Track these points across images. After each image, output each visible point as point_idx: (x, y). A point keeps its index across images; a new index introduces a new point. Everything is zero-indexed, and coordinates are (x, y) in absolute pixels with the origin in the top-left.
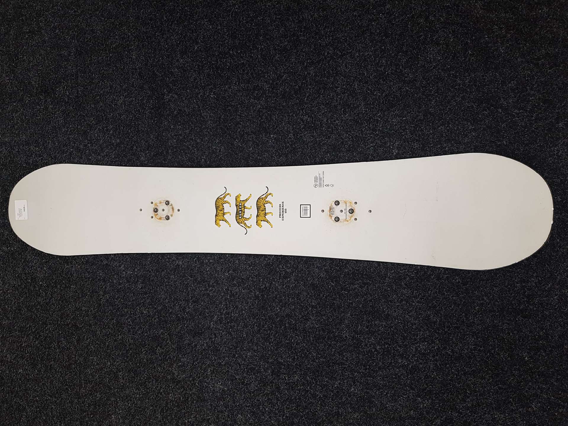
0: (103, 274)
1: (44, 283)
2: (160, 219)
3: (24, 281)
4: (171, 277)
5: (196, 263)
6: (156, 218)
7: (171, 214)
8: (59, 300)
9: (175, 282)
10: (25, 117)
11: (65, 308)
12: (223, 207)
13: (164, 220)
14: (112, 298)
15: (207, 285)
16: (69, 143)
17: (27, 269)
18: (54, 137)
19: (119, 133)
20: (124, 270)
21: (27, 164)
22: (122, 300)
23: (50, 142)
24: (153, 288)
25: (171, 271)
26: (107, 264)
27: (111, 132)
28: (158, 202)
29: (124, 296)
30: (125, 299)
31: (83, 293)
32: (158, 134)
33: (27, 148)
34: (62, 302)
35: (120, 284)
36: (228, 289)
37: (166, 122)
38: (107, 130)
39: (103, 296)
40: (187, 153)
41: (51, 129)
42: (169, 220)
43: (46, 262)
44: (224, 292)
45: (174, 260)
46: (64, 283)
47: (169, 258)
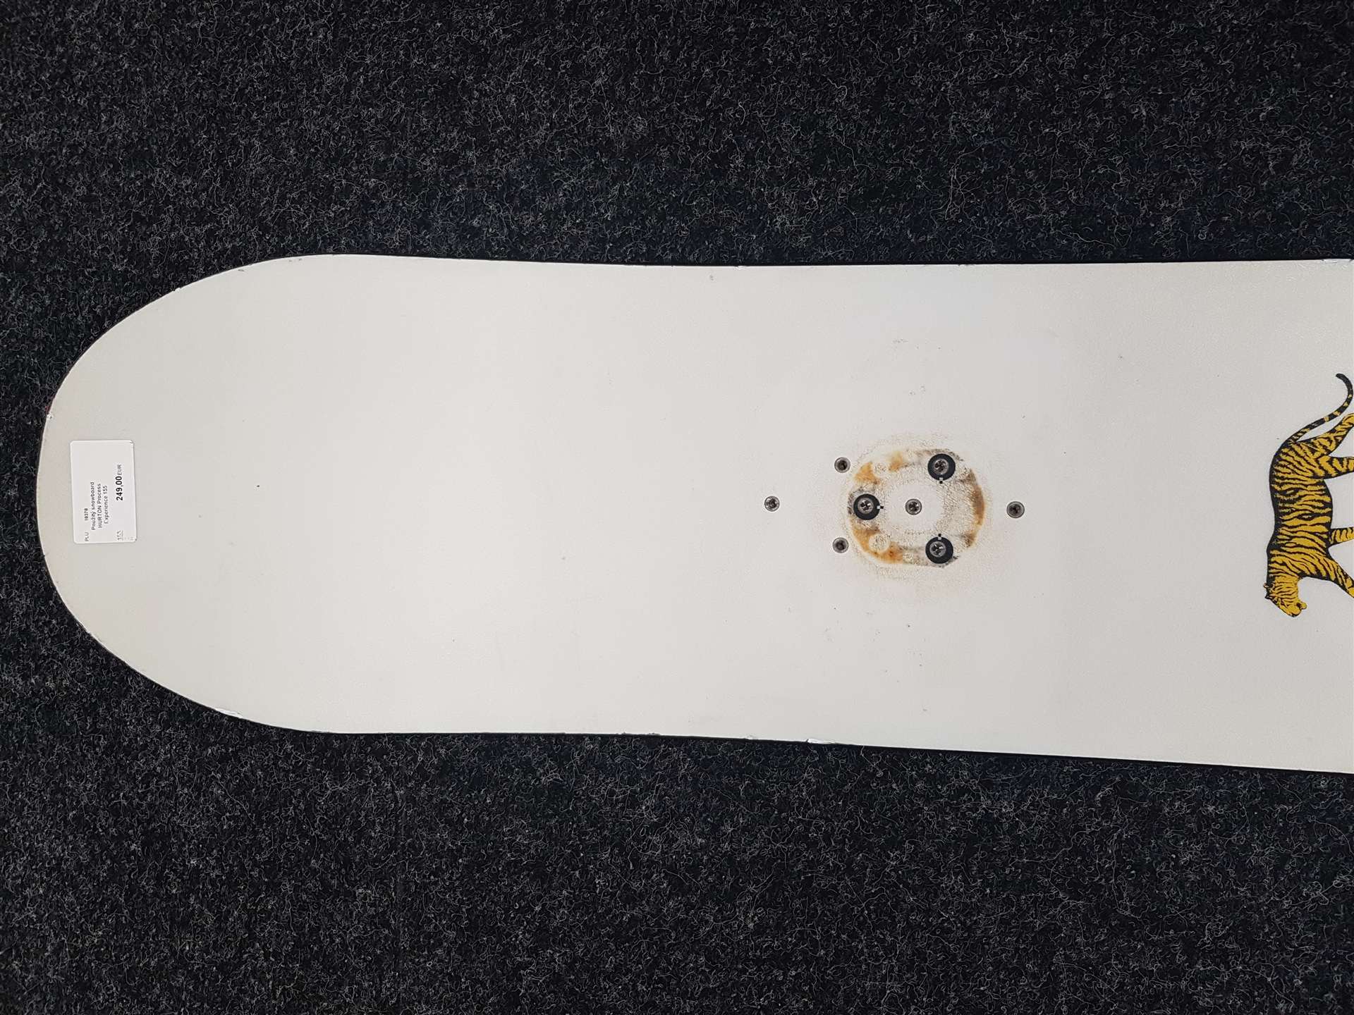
0: (537, 837)
1: (213, 862)
2: (894, 554)
3: (105, 848)
4: (945, 882)
5: (1108, 816)
6: (866, 548)
7: (965, 530)
8: (291, 957)
9: (970, 914)
10: (128, 26)
11: (321, 998)
12: (1327, 493)
13: (917, 561)
14: (587, 970)
15: (1178, 946)
16: (358, 146)
17: (121, 788)
18: (279, 120)
19: (648, 80)
20: (655, 825)
21: (130, 262)
22: (640, 987)
23: (257, 144)
24: (827, 936)
25: (943, 850)
26: (555, 786)
27: (598, 82)
28: (880, 458)
29: (656, 963)
30: (660, 980)
31: (419, 928)
32: (880, 82)
33: (132, 181)
34: (306, 965)
35: (631, 899)
36: (1328, 985)
37: (933, 9)
38: (576, 71)
39: (532, 952)
40: (1059, 183)
41: (261, 79)
42: (950, 567)
43: (224, 759)
44: (1295, 995)
45: (961, 791)
46: (315, 871)
47: (930, 779)
